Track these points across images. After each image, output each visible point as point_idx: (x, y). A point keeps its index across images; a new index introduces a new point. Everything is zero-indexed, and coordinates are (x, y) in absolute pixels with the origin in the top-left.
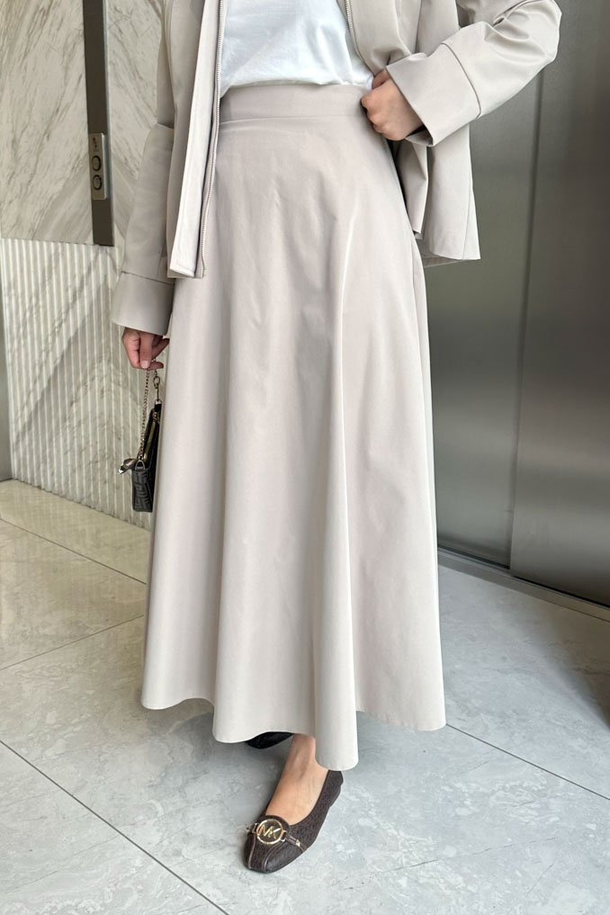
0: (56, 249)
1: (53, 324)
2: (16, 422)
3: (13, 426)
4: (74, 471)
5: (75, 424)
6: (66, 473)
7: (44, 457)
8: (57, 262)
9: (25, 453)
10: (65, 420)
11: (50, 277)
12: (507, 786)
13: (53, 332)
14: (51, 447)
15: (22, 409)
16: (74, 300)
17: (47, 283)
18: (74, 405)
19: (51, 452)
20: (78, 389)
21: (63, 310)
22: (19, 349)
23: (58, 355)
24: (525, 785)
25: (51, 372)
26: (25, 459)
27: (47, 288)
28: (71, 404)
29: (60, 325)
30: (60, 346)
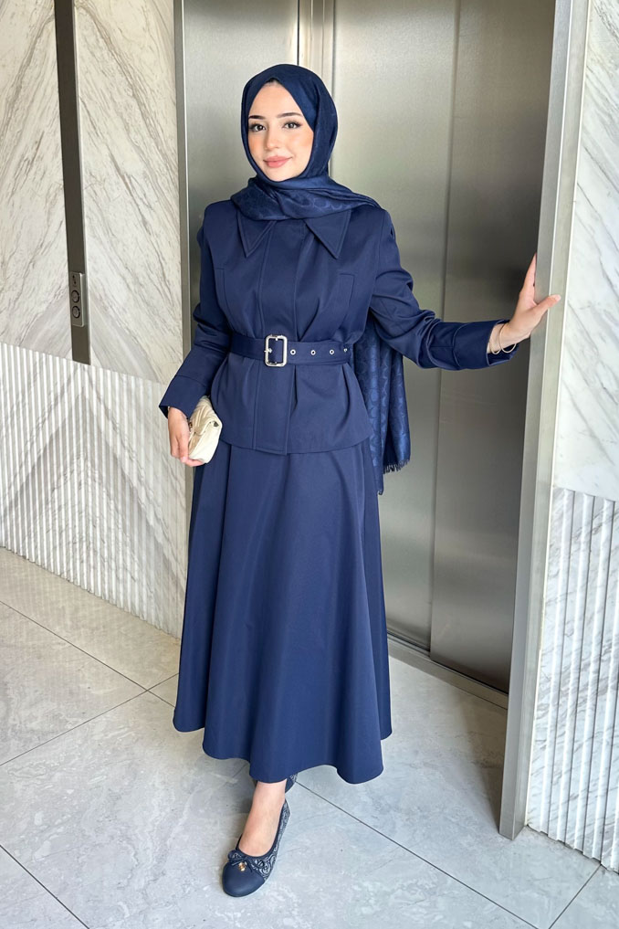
0: (41, 359)
1: (37, 421)
2: (4, 498)
3: (1, 501)
4: (55, 548)
5: (56, 507)
6: (48, 549)
7: (29, 532)
8: (41, 368)
9: (11, 526)
10: (47, 503)
11: (35, 380)
12: (405, 884)
13: (37, 427)
14: (35, 523)
15: (10, 488)
16: (56, 404)
17: (32, 385)
18: (56, 491)
19: (35, 528)
20: (59, 478)
21: (46, 409)
23: (42, 447)
24: (419, 884)
25: (36, 460)
26: (11, 531)
27: (32, 389)
28: (53, 490)
29: (43, 422)
30: (44, 440)
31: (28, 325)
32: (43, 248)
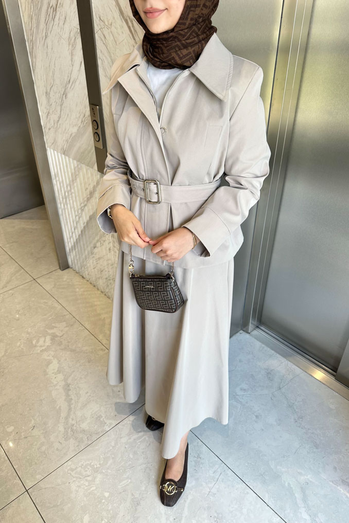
0: (78, 165)
1: (81, 204)
2: (68, 243)
3: (66, 244)
4: (98, 278)
6: (95, 277)
7: (83, 265)
8: (79, 172)
9: (74, 259)
10: (91, 253)
11: (76, 179)
13: (81, 208)
14: (86, 262)
15: (70, 239)
16: (90, 197)
17: (74, 181)
19: (87, 265)
20: (97, 242)
21: (85, 199)
22: (65, 209)
23: (85, 221)
25: (83, 228)
26: (74, 262)
27: (75, 184)
28: (94, 248)
29: (84, 207)
30: (86, 217)
31: (67, 141)
32: (71, 83)
